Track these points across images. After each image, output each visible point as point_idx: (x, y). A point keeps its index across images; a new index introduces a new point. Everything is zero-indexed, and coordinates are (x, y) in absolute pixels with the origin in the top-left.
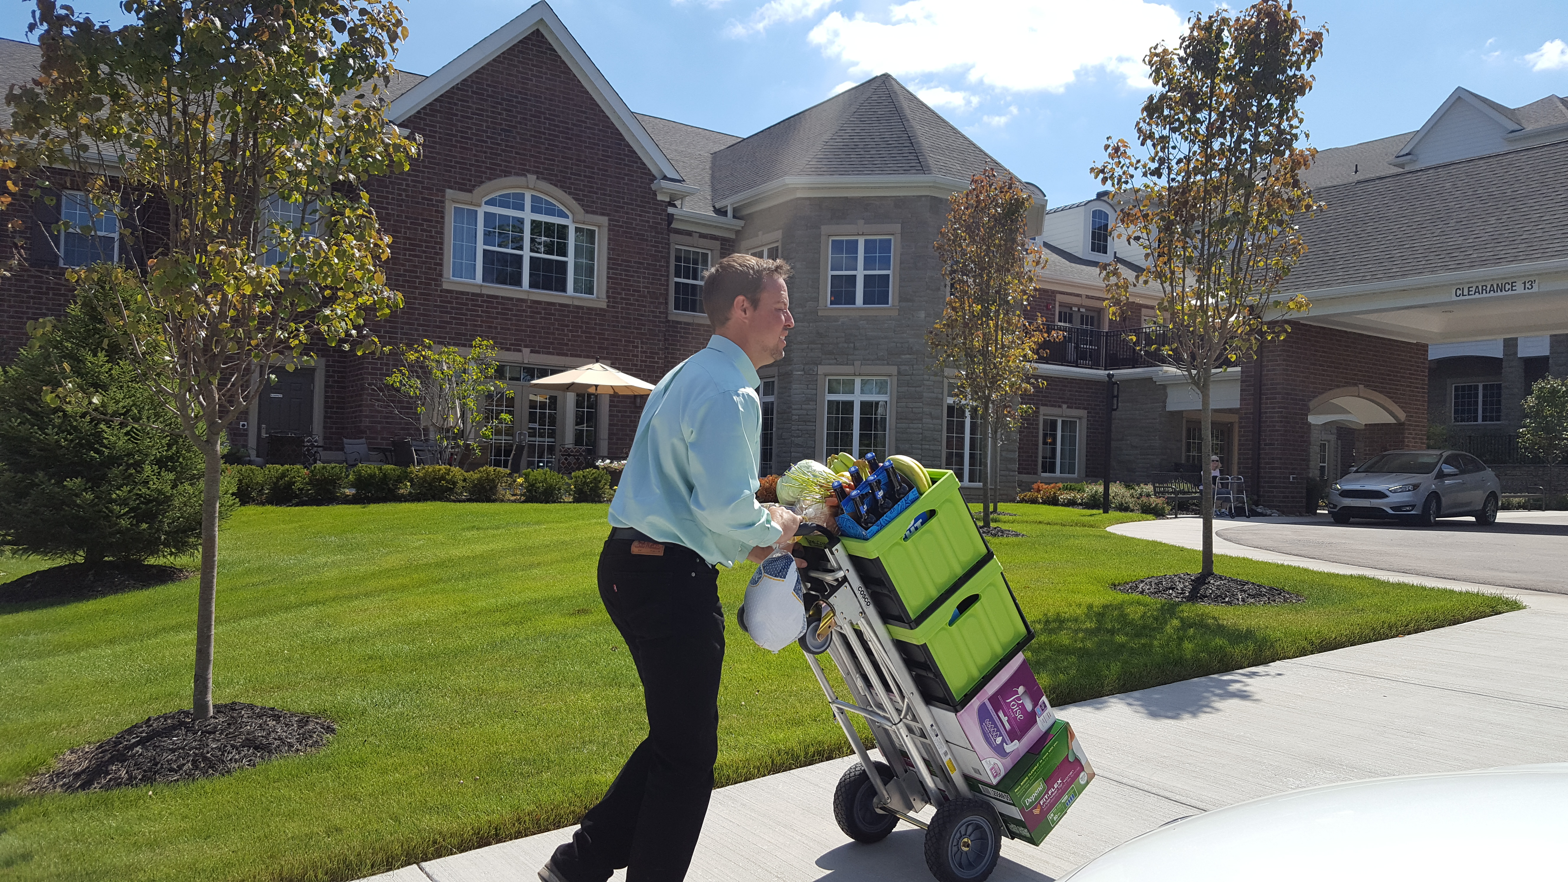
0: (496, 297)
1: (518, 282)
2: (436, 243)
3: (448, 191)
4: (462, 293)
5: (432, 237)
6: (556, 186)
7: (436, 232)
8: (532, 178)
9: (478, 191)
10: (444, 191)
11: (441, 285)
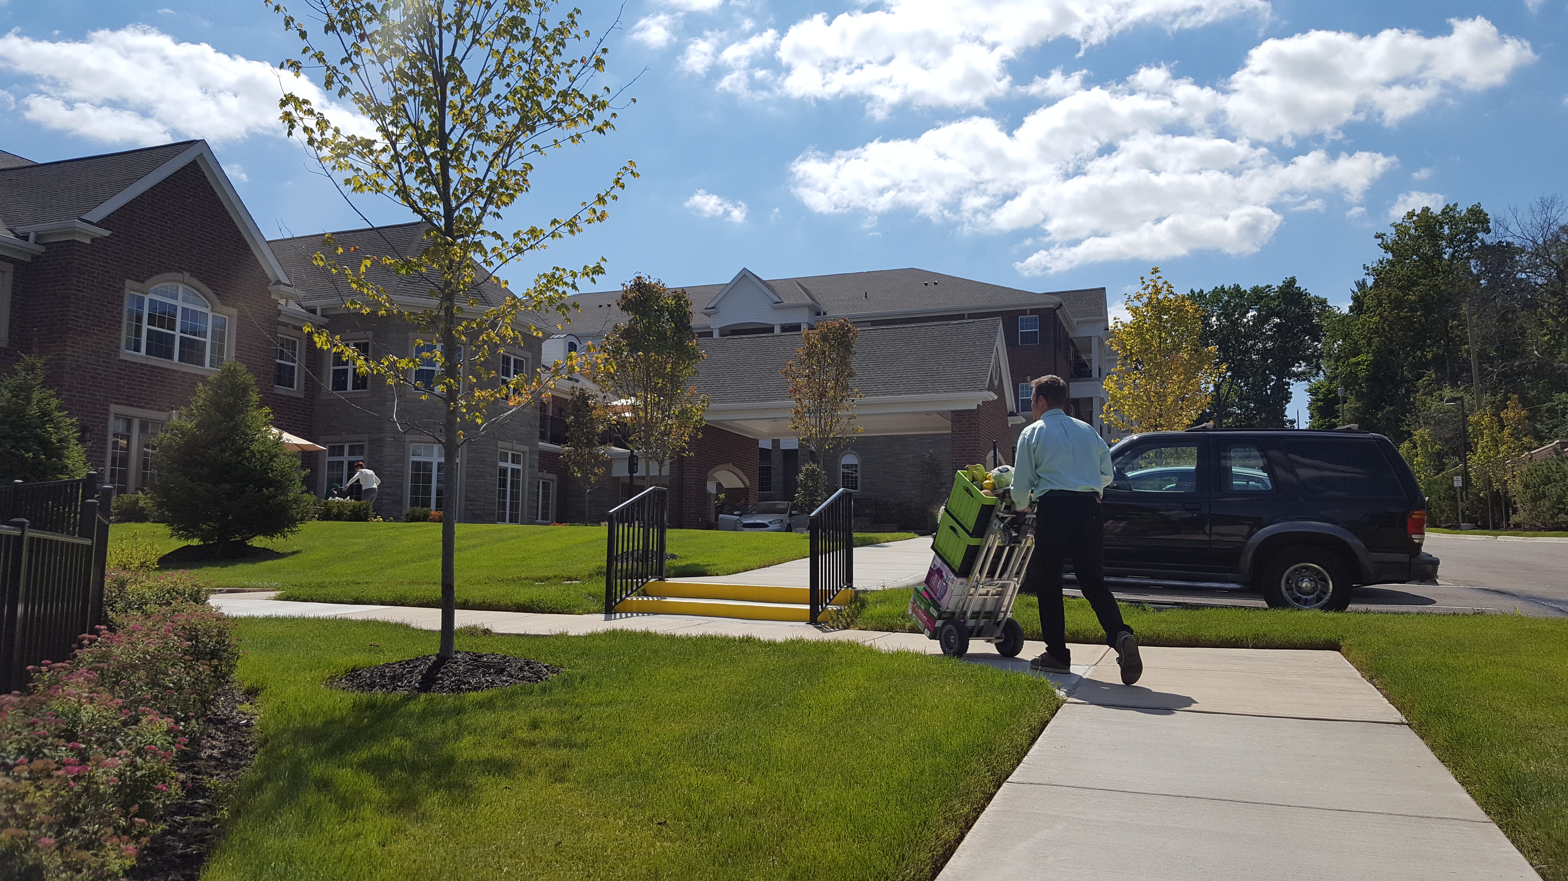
0: (157, 367)
1: (171, 357)
2: (117, 321)
3: (128, 281)
4: (134, 363)
5: (114, 317)
6: (202, 282)
7: (117, 313)
8: (187, 275)
9: (147, 282)
10: (124, 281)
11: (118, 356)
